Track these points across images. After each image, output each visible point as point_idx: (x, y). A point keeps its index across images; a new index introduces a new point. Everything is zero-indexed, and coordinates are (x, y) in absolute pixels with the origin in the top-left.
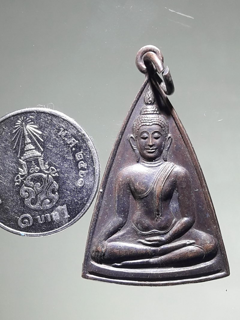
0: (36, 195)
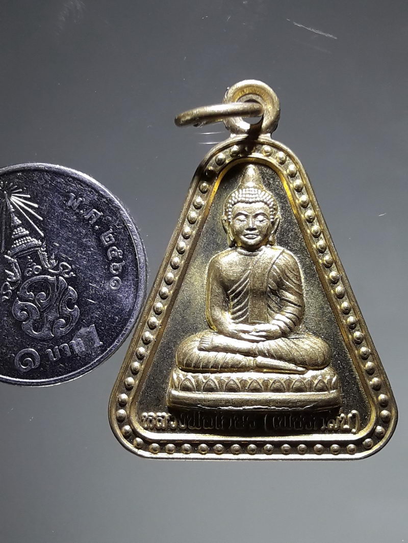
0: (41, 315)
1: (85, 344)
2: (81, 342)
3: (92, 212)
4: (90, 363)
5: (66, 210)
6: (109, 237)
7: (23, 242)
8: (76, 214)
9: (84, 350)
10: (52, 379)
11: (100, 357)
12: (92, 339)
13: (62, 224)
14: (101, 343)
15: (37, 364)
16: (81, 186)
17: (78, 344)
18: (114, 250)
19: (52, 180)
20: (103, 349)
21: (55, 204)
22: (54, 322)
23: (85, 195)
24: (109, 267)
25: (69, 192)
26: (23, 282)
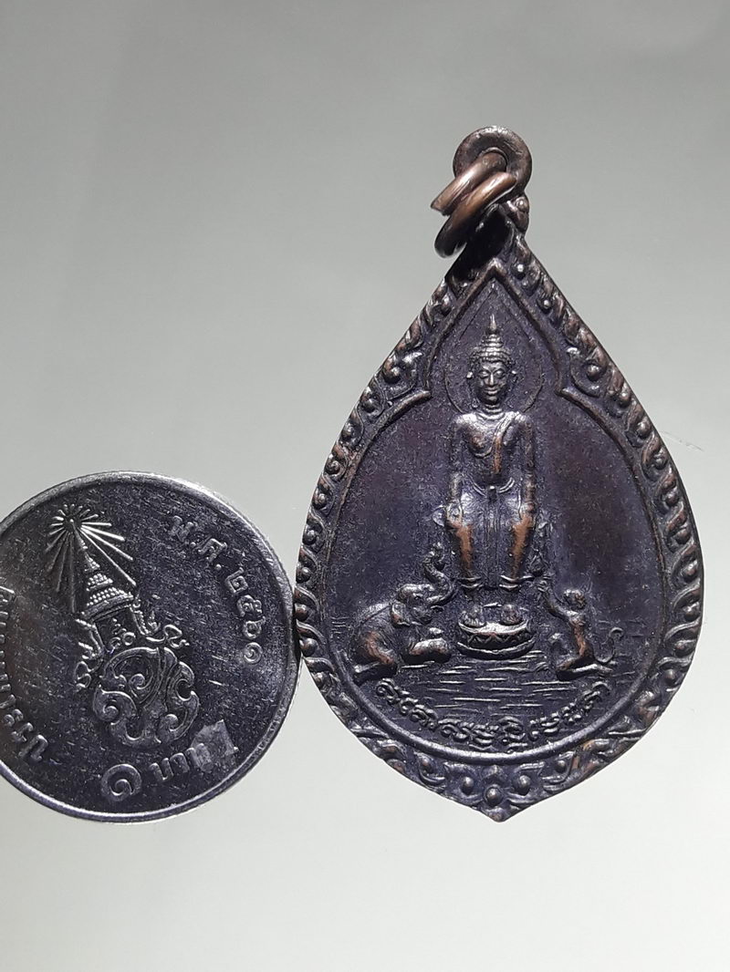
1: (212, 752)
2: (205, 748)
3: (209, 543)
4: (220, 781)
5: (168, 543)
6: (239, 581)
7: (104, 597)
8: (185, 548)
9: (209, 761)
10: (161, 811)
11: (235, 771)
12: (222, 744)
13: (164, 564)
14: (236, 748)
15: (138, 788)
16: (190, 503)
17: (200, 752)
18: (248, 601)
19: (144, 496)
20: (239, 757)
21: (151, 535)
22: (159, 719)
23: (197, 517)
24: (241, 628)
25: (171, 515)
26: (108, 660)
